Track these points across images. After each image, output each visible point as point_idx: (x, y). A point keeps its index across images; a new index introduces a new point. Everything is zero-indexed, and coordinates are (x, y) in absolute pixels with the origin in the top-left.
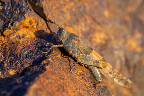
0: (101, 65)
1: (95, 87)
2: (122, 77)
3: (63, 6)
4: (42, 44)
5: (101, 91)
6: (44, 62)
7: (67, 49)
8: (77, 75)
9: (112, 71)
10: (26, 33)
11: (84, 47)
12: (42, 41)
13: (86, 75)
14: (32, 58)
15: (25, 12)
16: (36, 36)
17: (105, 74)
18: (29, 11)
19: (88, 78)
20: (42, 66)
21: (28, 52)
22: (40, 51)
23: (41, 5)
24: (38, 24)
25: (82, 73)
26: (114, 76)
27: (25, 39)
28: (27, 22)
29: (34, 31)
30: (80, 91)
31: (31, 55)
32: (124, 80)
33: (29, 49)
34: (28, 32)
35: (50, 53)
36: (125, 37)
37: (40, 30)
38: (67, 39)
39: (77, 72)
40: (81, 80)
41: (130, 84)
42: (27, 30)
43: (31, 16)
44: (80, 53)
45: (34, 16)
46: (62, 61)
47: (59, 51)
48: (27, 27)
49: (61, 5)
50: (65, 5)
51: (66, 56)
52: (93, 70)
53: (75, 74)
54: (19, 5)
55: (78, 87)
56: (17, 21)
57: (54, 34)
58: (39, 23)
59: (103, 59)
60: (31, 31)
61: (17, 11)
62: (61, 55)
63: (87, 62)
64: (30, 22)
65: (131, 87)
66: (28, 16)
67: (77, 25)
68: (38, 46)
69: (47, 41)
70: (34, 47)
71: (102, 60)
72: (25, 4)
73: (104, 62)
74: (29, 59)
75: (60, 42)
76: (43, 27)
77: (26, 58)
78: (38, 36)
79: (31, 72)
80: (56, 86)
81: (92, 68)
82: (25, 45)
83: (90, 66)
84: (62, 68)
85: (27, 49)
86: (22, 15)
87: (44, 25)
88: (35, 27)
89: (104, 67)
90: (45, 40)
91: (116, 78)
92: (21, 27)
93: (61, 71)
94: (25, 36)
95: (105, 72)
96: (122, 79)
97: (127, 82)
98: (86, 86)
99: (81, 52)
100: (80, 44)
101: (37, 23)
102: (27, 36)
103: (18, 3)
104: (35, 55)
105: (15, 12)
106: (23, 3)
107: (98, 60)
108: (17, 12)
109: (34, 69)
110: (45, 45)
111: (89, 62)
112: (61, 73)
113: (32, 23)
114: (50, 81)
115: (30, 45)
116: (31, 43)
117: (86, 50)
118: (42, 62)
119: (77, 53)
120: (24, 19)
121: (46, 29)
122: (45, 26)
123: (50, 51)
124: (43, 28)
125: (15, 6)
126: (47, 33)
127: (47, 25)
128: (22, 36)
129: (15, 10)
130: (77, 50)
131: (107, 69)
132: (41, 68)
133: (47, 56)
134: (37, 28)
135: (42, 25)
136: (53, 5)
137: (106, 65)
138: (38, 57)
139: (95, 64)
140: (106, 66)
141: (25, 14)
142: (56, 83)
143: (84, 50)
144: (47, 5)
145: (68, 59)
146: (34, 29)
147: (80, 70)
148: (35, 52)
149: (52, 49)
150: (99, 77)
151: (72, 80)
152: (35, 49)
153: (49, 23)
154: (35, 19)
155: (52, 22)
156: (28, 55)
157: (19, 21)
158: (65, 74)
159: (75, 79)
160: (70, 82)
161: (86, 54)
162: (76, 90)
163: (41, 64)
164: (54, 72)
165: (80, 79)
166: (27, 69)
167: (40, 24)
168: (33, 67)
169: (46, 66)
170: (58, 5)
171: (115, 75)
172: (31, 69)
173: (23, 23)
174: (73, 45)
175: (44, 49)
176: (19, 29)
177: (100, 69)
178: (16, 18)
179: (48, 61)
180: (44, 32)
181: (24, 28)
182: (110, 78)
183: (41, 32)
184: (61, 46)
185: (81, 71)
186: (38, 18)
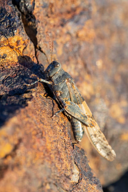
0: (88, 122)
1: (73, 146)
2: (107, 145)
3: (58, 37)
4: (25, 73)
5: (79, 153)
6: (26, 95)
7: (55, 89)
8: (58, 124)
9: (98, 134)
10: (8, 54)
11: (76, 94)
12: (26, 70)
13: (67, 127)
14: (9, 86)
15: (16, 27)
16: (19, 61)
17: (89, 134)
18: (20, 28)
19: (68, 132)
20: (22, 100)
21: (6, 78)
22: (21, 81)
23: (35, 26)
24: (25, 48)
25: (64, 124)
26: (98, 140)
27: (5, 60)
28: (15, 41)
29: (18, 55)
30: (57, 145)
31: (9, 82)
32: (108, 149)
33: (8, 74)
34: (11, 53)
35: (33, 87)
36: (110, 100)
37: (26, 56)
38: (60, 77)
39: (59, 121)
40: (61, 132)
41: (113, 157)
42: (10, 50)
43: (21, 35)
44: (68, 99)
45: (24, 37)
46: (45, 102)
47: (44, 88)
48: (12, 47)
49: (57, 35)
50: (60, 36)
51: (50, 98)
52: (76, 125)
53: (56, 123)
54: (10, 17)
55: (57, 139)
56: (3, 36)
57: (42, 67)
58: (28, 46)
59: (93, 115)
60: (15, 54)
61: (7, 23)
62: (45, 94)
63: (73, 113)
64: (18, 42)
65: (113, 160)
66: (18, 34)
67: (68, 65)
68: (20, 74)
69: (32, 72)
70: (15, 73)
71: (91, 116)
72: (18, 18)
73: (93, 119)
74: (6, 86)
75: (48, 78)
76: (30, 53)
77: (3, 84)
78: (21, 62)
79: (7, 102)
80: (35, 129)
81: (77, 122)
82: (4, 68)
83: (74, 119)
84: (44, 110)
85: (6, 73)
86: (11, 30)
87: (32, 51)
88: (21, 50)
89: (91, 125)
90: (30, 69)
91: (99, 143)
92: (5, 44)
93: (42, 113)
94: (6, 57)
95: (89, 132)
96: (106, 148)
97: (110, 152)
98: (65, 141)
99: (70, 98)
100: (72, 88)
101: (25, 46)
102: (8, 57)
103: (10, 15)
104: (14, 83)
105: (4, 24)
106: (15, 16)
107: (86, 115)
108: (5, 24)
109: (12, 100)
110: (29, 76)
111: (76, 113)
112: (42, 115)
113: (19, 43)
114: (30, 120)
115: (10, 70)
116: (11, 67)
117: (77, 98)
118: (23, 95)
119: (65, 98)
120: (12, 35)
121: (33, 57)
122: (33, 53)
123: (34, 85)
124: (29, 55)
125: (5, 16)
126: (33, 62)
127: (36, 52)
128: (2, 55)
129: (4, 21)
130: (66, 94)
131: (93, 129)
132: (22, 101)
133: (30, 89)
134: (23, 52)
135: (30, 51)
136: (49, 31)
137: (94, 124)
138: (17, 87)
139: (83, 118)
140: (93, 126)
141: (15, 30)
142: (36, 126)
143: (74, 97)
144: (42, 29)
145: (53, 101)
146: (18, 52)
147: (62, 120)
148: (15, 80)
149: (37, 83)
150: (80, 136)
151: (52, 128)
152: (16, 76)
153: (39, 52)
154: (24, 41)
155: (42, 52)
156: (5, 81)
157: (5, 36)
158: (46, 119)
159: (55, 128)
160: (49, 130)
161: (75, 102)
162: (53, 142)
163: (21, 96)
164: (35, 112)
165: (60, 130)
166: (2, 98)
167: (28, 49)
168: (11, 97)
169: (27, 101)
170: (53, 33)
171: (100, 140)
172: (9, 99)
173: (9, 40)
174: (64, 87)
175: (26, 80)
176: (1, 45)
177: (85, 127)
178: (3, 32)
179: (31, 95)
180: (30, 60)
181: (8, 47)
182: (92, 141)
183: (26, 59)
184: (49, 83)
185: (63, 122)
186: (28, 40)
